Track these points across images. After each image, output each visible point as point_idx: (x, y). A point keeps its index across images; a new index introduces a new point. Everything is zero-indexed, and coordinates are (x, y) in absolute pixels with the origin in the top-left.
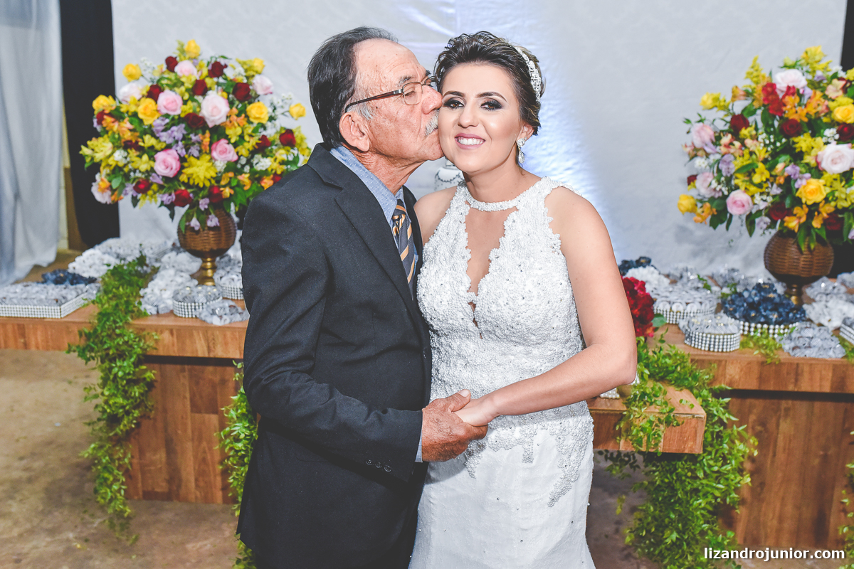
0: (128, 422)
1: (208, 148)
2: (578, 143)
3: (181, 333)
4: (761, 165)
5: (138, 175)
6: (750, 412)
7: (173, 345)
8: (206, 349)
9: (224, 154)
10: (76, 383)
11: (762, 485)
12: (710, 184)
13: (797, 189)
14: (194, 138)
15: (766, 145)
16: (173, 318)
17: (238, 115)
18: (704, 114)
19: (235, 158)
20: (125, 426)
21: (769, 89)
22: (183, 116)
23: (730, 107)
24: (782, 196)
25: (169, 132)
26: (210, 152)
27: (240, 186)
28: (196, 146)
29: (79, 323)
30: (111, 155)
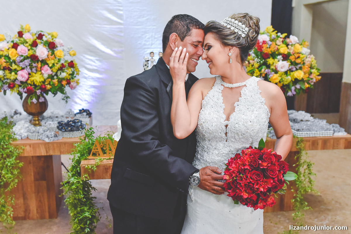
0: (13, 185)
1: (40, 69)
3: (34, 146)
4: (256, 70)
5: (9, 81)
7: (31, 151)
8: (45, 152)
9: (47, 72)
13: (270, 78)
14: (34, 65)
15: (257, 62)
16: (29, 140)
17: (52, 55)
19: (51, 73)
22: (28, 56)
25: (24, 62)
26: (41, 71)
27: (54, 84)
28: (35, 68)
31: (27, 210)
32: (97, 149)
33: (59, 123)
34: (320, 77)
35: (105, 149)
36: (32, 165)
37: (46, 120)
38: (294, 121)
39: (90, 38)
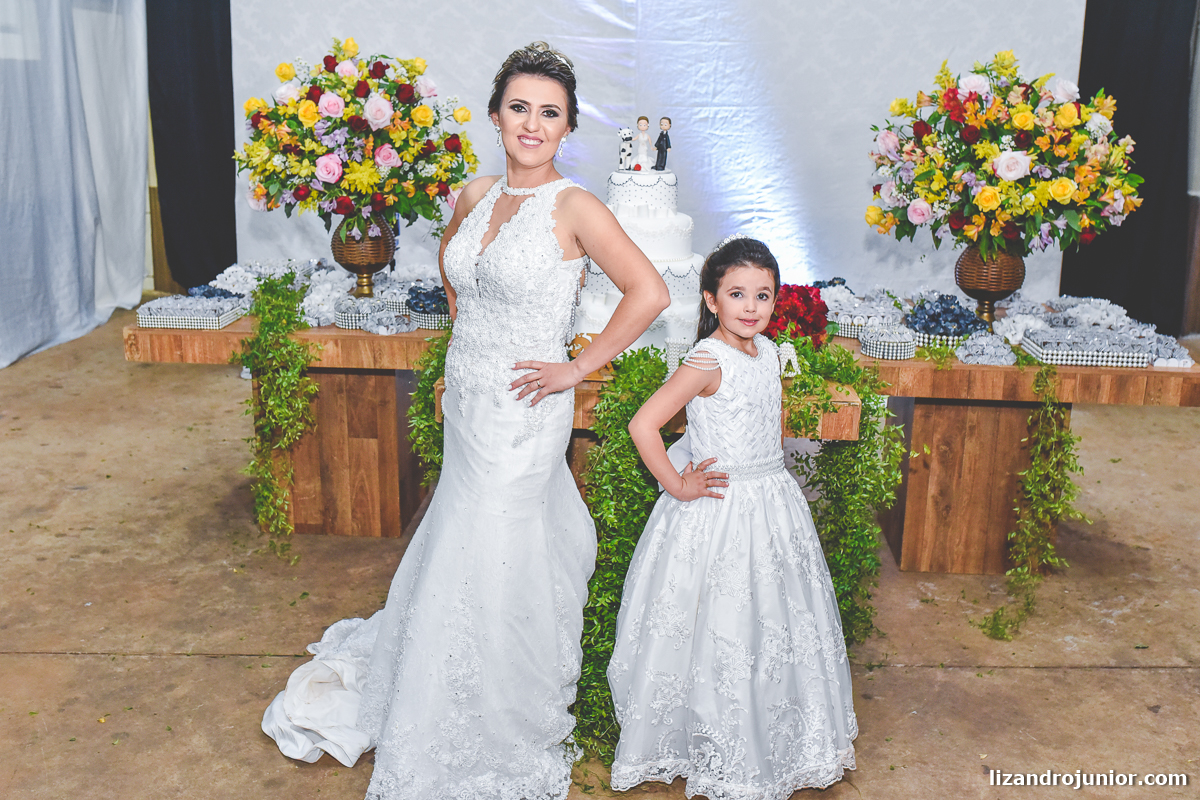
0: (292, 434)
1: (371, 153)
2: (779, 156)
3: (345, 344)
4: (938, 173)
5: (296, 181)
6: (934, 431)
7: (338, 356)
8: (372, 360)
9: (388, 160)
10: (198, 430)
11: (948, 508)
12: (893, 194)
13: (974, 197)
15: (945, 152)
16: (335, 329)
17: (403, 119)
18: (893, 121)
19: (400, 163)
20: (289, 439)
21: (951, 95)
22: (345, 118)
23: (918, 114)
24: (962, 204)
25: (332, 135)
26: (374, 157)
27: (404, 193)
28: (359, 151)
29: (239, 333)
30: (269, 160)
31: (329, 508)
33: (411, 291)
34: (1139, 200)
36: (344, 395)
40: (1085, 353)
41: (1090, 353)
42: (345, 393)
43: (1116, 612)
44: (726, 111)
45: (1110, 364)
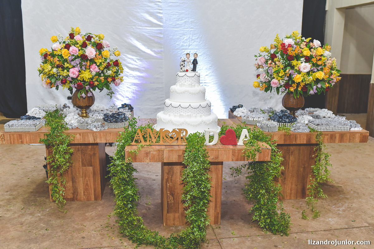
0: (65, 167)
1: (89, 67)
2: (210, 65)
3: (83, 135)
4: (281, 70)
5: (61, 77)
7: (81, 139)
8: (93, 140)
9: (95, 69)
12: (265, 77)
13: (293, 78)
15: (282, 63)
16: (78, 129)
17: (99, 55)
18: (261, 54)
19: (98, 71)
20: (64, 169)
21: (283, 45)
22: (79, 55)
23: (270, 51)
24: (289, 80)
25: (75, 61)
26: (90, 69)
27: (101, 81)
28: (84, 66)
29: (44, 132)
30: (51, 70)
31: (75, 192)
32: (139, 137)
33: (105, 115)
34: (340, 78)
35: (145, 136)
36: (80, 152)
37: (93, 113)
38: (317, 117)
39: (132, 38)
40: (330, 127)
41: (332, 127)
42: (80, 151)
43: (341, 209)
44: (193, 51)
45: (338, 130)
